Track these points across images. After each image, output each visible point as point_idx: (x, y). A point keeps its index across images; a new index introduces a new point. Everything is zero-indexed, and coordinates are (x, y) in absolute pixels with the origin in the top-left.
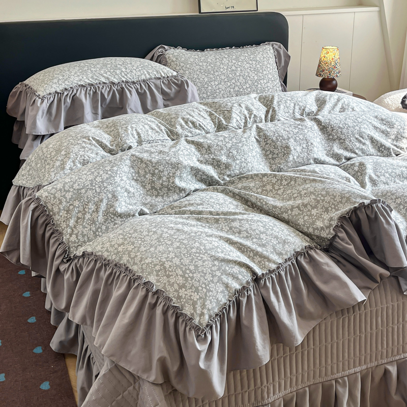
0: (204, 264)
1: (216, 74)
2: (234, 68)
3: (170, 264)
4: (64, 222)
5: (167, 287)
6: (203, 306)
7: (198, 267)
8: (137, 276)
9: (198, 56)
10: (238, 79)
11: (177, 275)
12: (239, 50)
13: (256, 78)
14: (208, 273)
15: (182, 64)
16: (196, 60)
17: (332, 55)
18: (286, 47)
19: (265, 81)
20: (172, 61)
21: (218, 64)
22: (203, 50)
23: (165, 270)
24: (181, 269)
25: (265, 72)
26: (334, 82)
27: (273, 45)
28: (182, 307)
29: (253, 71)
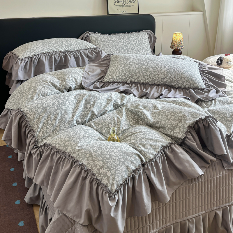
0: (115, 154)
1: (117, 47)
2: (126, 44)
3: (95, 153)
4: (36, 125)
5: (93, 167)
6: (114, 179)
7: (111, 156)
8: (76, 160)
9: (107, 37)
10: (129, 50)
11: (99, 160)
12: (129, 34)
13: (138, 49)
14: (117, 160)
15: (98, 42)
16: (106, 39)
17: (178, 37)
18: (154, 33)
19: (143, 51)
20: (93, 40)
21: (118, 41)
22: (110, 34)
23: (92, 157)
24: (101, 156)
25: (143, 46)
26: (180, 51)
27: (147, 32)
28: (101, 179)
29: (137, 46)
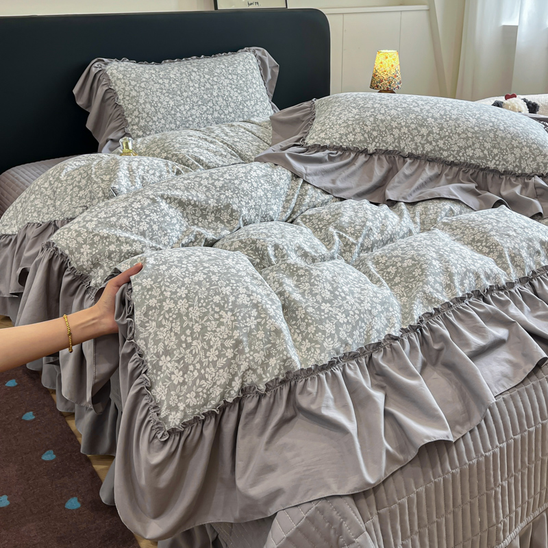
1: (185, 94)
2: (208, 86)
9: (154, 69)
10: (217, 101)
12: (211, 59)
13: (240, 98)
15: (133, 83)
16: (154, 75)
19: (253, 103)
20: (118, 79)
21: (186, 80)
22: (159, 61)
25: (250, 90)
27: (254, 52)
29: (235, 90)
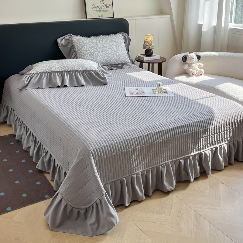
1: (97, 48)
2: (105, 45)
10: (108, 50)
12: (107, 36)
16: (87, 41)
18: (128, 34)
21: (98, 43)
26: (151, 51)
27: (122, 34)
29: (114, 47)
